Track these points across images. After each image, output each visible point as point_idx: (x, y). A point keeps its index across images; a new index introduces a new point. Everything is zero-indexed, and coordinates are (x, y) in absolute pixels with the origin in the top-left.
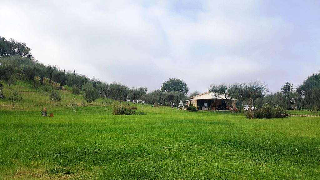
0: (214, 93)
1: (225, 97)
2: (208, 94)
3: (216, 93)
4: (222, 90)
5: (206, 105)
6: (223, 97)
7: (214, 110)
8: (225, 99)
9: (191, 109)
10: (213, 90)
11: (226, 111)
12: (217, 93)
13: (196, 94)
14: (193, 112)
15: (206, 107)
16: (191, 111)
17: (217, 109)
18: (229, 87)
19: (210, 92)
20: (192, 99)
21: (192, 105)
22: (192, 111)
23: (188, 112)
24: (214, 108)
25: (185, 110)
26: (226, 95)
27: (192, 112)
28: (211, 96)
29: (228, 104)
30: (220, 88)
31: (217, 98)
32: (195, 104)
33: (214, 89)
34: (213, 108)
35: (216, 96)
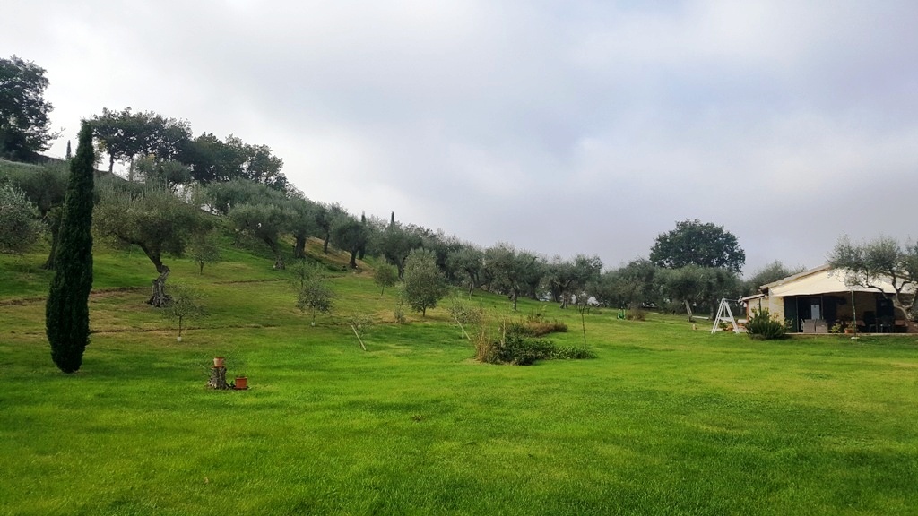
0: (852, 274)
1: (894, 283)
2: (825, 274)
3: (856, 271)
4: (882, 261)
5: (815, 310)
6: (885, 285)
7: (850, 332)
8: (895, 292)
9: (763, 330)
10: (848, 260)
11: (899, 339)
12: (860, 271)
13: (777, 275)
14: (773, 341)
15: (816, 324)
16: (763, 340)
17: (861, 329)
18: (909, 249)
19: (835, 265)
20: (766, 291)
21: (765, 315)
22: (769, 339)
23: (751, 342)
24: (853, 324)
25: (741, 336)
26: (897, 279)
27: (767, 343)
28: (836, 282)
29: (908, 310)
30: (873, 253)
31: (861, 289)
32: (777, 313)
33: (849, 257)
34: (847, 326)
35: (856, 283)
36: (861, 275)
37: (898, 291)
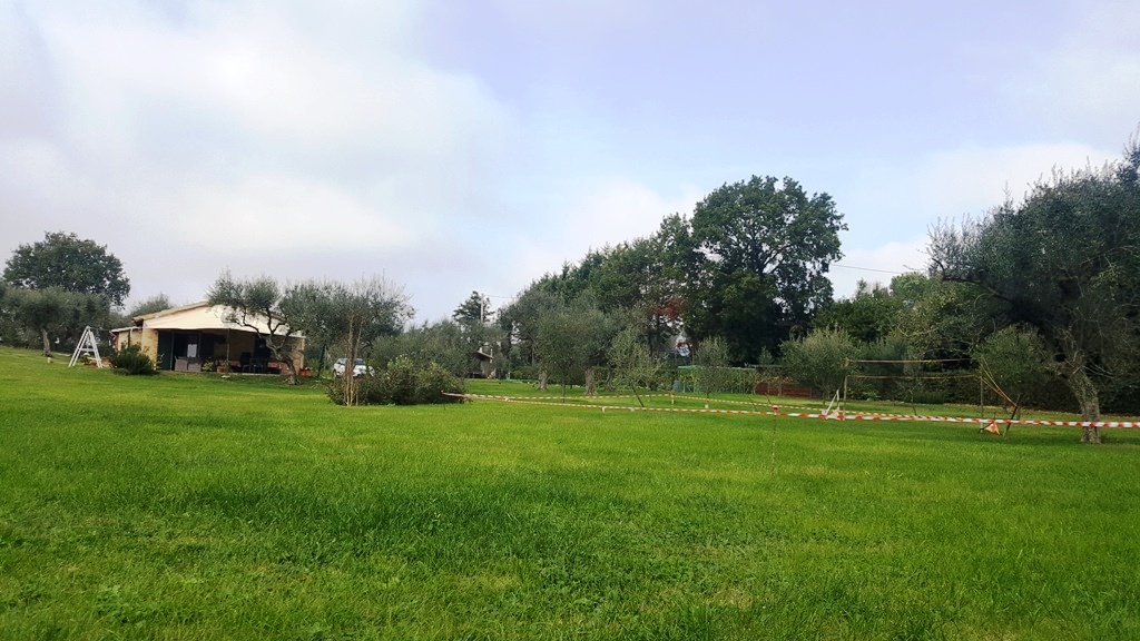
0: (229, 309)
1: (269, 324)
2: (205, 310)
3: (235, 309)
4: (259, 300)
5: (192, 350)
6: (261, 325)
7: (222, 371)
8: (269, 332)
9: (131, 364)
10: (225, 296)
11: (267, 379)
12: (238, 309)
13: (158, 307)
14: (138, 376)
15: (191, 360)
16: (127, 374)
17: (235, 369)
18: (287, 292)
19: (215, 301)
20: (140, 323)
21: (137, 348)
22: (134, 374)
23: (113, 376)
24: (225, 364)
25: (103, 370)
26: (273, 320)
27: (131, 378)
28: (214, 319)
29: (278, 350)
30: (251, 291)
31: (237, 327)
32: (149, 347)
33: (229, 293)
34: (219, 364)
35: (234, 321)
36: (239, 313)
37: (272, 332)
